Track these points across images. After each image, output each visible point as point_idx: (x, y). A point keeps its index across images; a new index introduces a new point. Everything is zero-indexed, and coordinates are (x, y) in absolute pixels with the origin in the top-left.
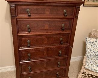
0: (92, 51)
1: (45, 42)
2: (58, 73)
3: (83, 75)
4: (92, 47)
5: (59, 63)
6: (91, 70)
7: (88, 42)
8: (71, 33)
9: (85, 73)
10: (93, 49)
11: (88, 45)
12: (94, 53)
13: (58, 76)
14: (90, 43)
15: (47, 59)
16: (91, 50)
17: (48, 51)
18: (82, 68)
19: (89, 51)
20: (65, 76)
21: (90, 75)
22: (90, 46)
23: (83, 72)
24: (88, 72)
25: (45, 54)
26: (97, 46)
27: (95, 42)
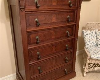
0: (91, 42)
1: (53, 37)
2: (66, 70)
3: (90, 66)
4: (90, 38)
5: (66, 58)
6: (97, 59)
7: (86, 35)
8: (76, 25)
9: (91, 63)
10: (91, 40)
11: (86, 37)
12: (92, 44)
13: (67, 73)
14: (88, 35)
15: (55, 56)
16: (89, 41)
17: (56, 46)
18: (88, 59)
19: (88, 43)
20: (72, 72)
21: (96, 64)
22: (88, 38)
23: (89, 63)
24: (93, 62)
25: (53, 50)
26: (94, 37)
27: (91, 33)
